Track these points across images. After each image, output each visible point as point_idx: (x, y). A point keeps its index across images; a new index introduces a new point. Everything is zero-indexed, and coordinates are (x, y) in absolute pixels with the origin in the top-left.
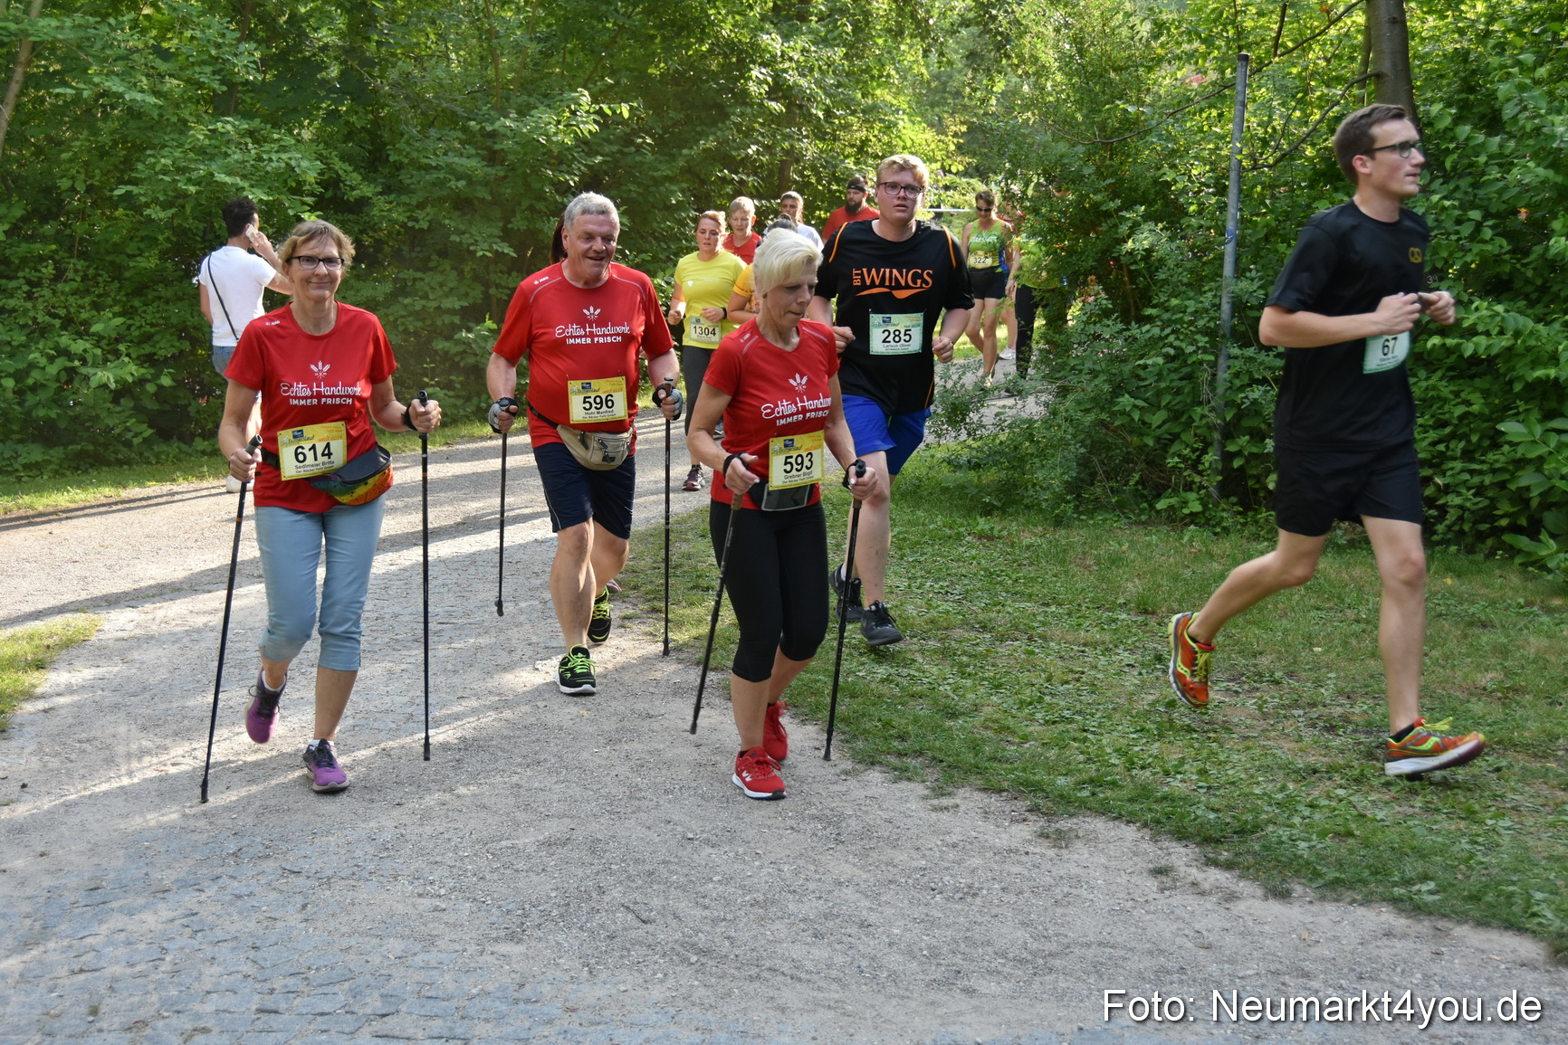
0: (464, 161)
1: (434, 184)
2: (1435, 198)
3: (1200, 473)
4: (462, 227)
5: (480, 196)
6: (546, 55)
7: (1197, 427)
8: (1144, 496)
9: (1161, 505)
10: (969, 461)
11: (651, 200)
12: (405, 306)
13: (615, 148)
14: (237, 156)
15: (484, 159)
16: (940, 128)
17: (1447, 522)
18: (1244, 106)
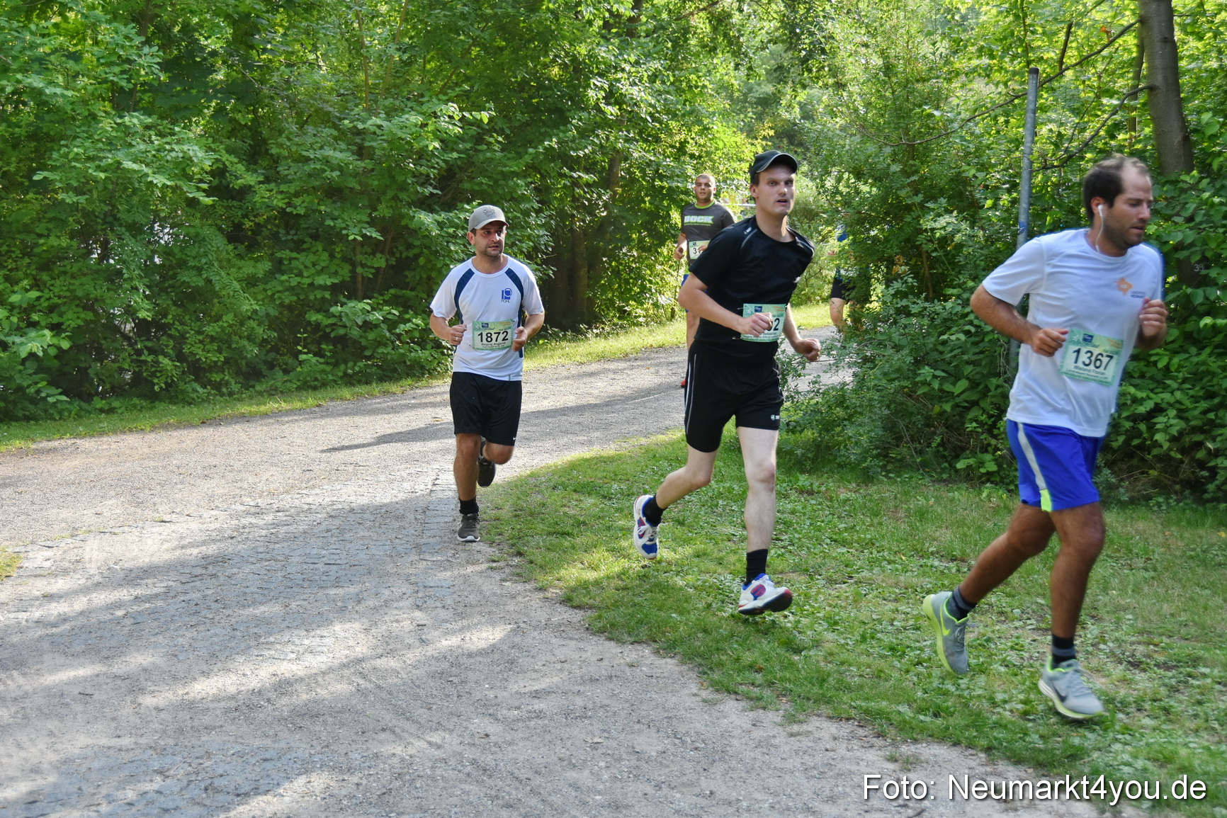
0: (338, 155)
1: (310, 175)
2: (1206, 195)
3: (995, 437)
4: (336, 213)
5: (350, 185)
6: (408, 64)
7: (994, 396)
8: (944, 457)
9: (961, 465)
10: (788, 424)
11: (500, 192)
12: (283, 282)
13: (468, 146)
14: (142, 147)
15: (353, 153)
16: (751, 133)
17: (1217, 482)
18: (1034, 112)
